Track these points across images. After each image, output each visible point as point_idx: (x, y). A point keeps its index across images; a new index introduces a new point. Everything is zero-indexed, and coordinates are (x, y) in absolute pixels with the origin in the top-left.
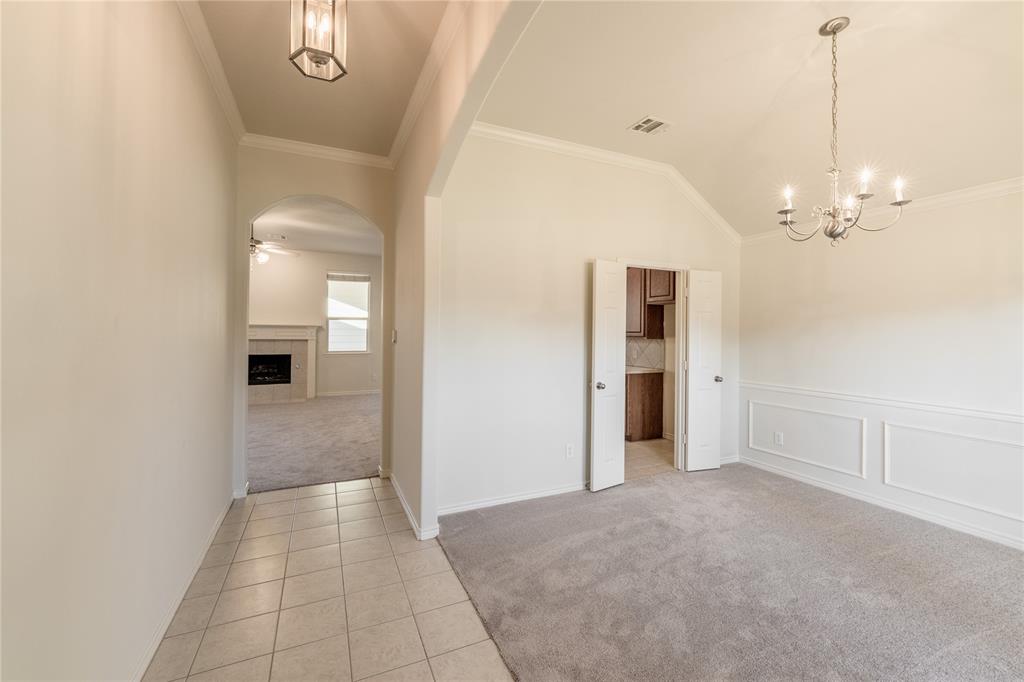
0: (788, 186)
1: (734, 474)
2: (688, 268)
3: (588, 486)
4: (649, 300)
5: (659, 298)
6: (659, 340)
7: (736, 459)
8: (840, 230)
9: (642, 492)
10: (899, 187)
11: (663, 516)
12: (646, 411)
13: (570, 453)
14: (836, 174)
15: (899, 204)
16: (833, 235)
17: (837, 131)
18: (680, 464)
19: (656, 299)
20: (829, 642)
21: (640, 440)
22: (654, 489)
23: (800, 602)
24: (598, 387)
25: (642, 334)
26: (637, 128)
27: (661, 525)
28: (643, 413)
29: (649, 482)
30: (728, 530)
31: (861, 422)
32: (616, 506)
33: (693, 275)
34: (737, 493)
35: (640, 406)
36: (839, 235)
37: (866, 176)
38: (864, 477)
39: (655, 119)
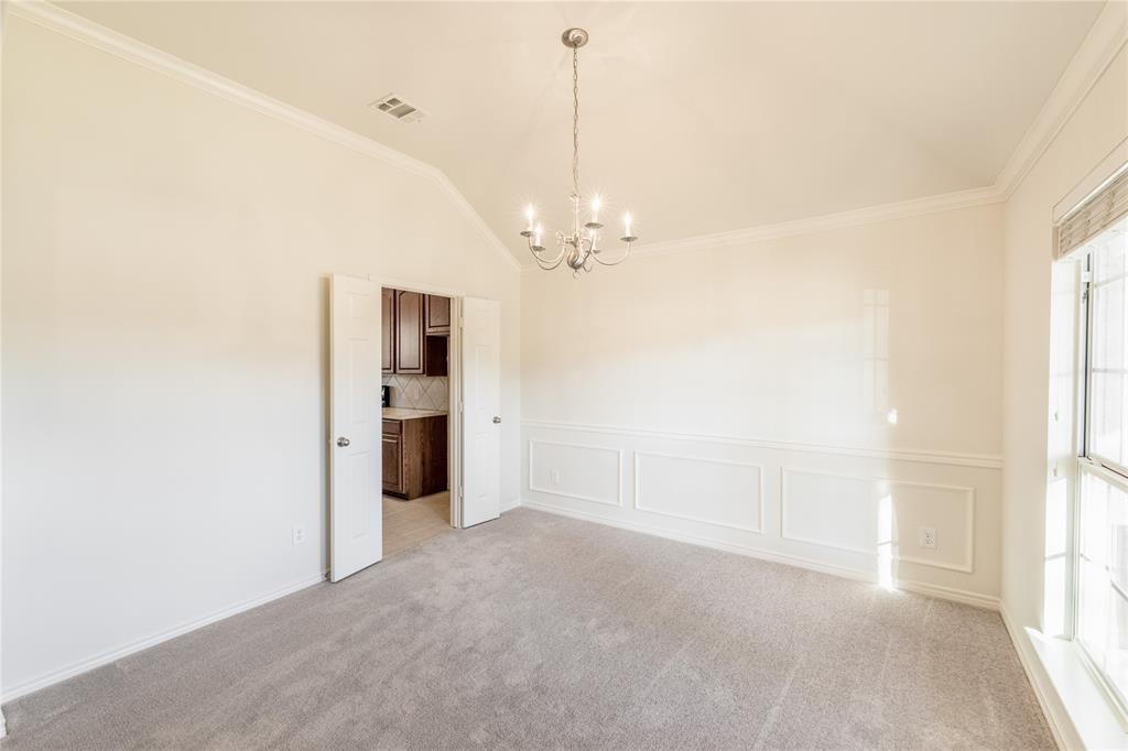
0: (530, 205)
1: (510, 523)
2: (464, 294)
3: (328, 575)
4: (428, 330)
5: (440, 329)
6: (442, 378)
7: (517, 503)
8: (580, 261)
9: (401, 567)
10: (628, 221)
11: (419, 596)
12: (427, 460)
13: (299, 538)
14: (577, 200)
15: (628, 239)
16: (574, 266)
17: (578, 153)
18: (456, 521)
19: (435, 329)
20: (563, 708)
21: (419, 497)
22: (419, 560)
23: (545, 666)
24: (340, 444)
25: (421, 371)
26: (383, 107)
27: (416, 609)
28: (423, 463)
29: (415, 552)
30: (490, 594)
31: (619, 453)
32: (362, 596)
33: (467, 302)
34: (509, 546)
35: (420, 455)
36: (579, 266)
37: (596, 204)
38: (621, 504)
39: (405, 101)
